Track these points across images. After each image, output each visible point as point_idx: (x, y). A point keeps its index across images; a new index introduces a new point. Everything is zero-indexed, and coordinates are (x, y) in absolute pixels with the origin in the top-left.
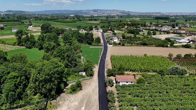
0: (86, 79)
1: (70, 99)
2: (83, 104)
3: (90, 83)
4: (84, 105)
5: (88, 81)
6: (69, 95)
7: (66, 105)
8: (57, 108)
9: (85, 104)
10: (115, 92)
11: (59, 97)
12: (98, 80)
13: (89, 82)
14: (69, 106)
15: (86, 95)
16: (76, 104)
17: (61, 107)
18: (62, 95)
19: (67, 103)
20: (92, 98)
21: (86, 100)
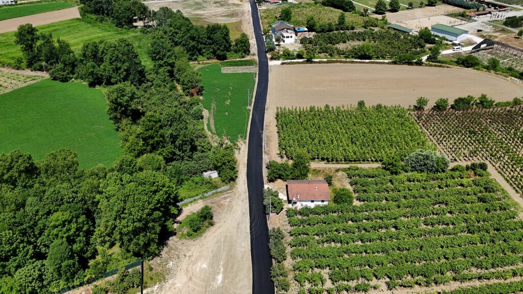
0: (221, 192)
1: (190, 253)
2: (218, 265)
3: (230, 202)
4: (222, 269)
5: (226, 198)
6: (185, 241)
7: (182, 271)
8: (164, 279)
9: (223, 265)
10: (286, 228)
11: (165, 249)
12: (247, 194)
13: (228, 200)
14: (191, 273)
15: (222, 239)
16: (205, 266)
17: (174, 276)
18: (172, 241)
19: (184, 264)
20: (238, 249)
21: (224, 254)
